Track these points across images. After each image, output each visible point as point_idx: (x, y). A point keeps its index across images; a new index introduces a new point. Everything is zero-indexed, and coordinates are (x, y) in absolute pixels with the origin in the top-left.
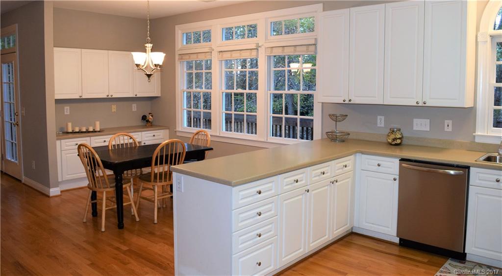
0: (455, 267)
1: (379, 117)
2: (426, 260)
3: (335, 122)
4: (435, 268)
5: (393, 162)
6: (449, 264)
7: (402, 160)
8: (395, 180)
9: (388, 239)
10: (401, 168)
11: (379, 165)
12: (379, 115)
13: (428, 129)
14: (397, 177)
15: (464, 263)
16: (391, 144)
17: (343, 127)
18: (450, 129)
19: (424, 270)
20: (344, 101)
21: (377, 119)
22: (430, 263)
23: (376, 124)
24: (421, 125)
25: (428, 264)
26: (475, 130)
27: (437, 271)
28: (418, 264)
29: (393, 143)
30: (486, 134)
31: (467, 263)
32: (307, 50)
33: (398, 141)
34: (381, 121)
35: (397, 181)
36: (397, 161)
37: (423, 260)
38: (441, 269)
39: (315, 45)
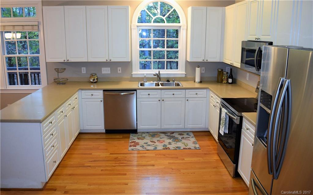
0: (135, 136)
1: (82, 68)
2: (122, 137)
3: (57, 73)
4: (127, 139)
5: (99, 92)
6: (132, 136)
7: (104, 90)
8: (101, 101)
9: (99, 132)
10: (104, 95)
11: (92, 95)
12: (83, 67)
13: (110, 73)
14: (102, 100)
15: (137, 134)
16: (92, 82)
17: (62, 76)
18: (120, 72)
19: (123, 142)
20: (64, 61)
21: (81, 69)
22: (124, 138)
23: (81, 72)
24: (106, 71)
25: (123, 138)
26: (132, 71)
27: (129, 140)
28: (119, 139)
29: (94, 82)
30: (137, 73)
31: (138, 133)
32: (32, 28)
33: (96, 80)
34: (84, 70)
35: (103, 102)
36: (102, 92)
37: (120, 137)
38: (130, 139)
39: (38, 25)
